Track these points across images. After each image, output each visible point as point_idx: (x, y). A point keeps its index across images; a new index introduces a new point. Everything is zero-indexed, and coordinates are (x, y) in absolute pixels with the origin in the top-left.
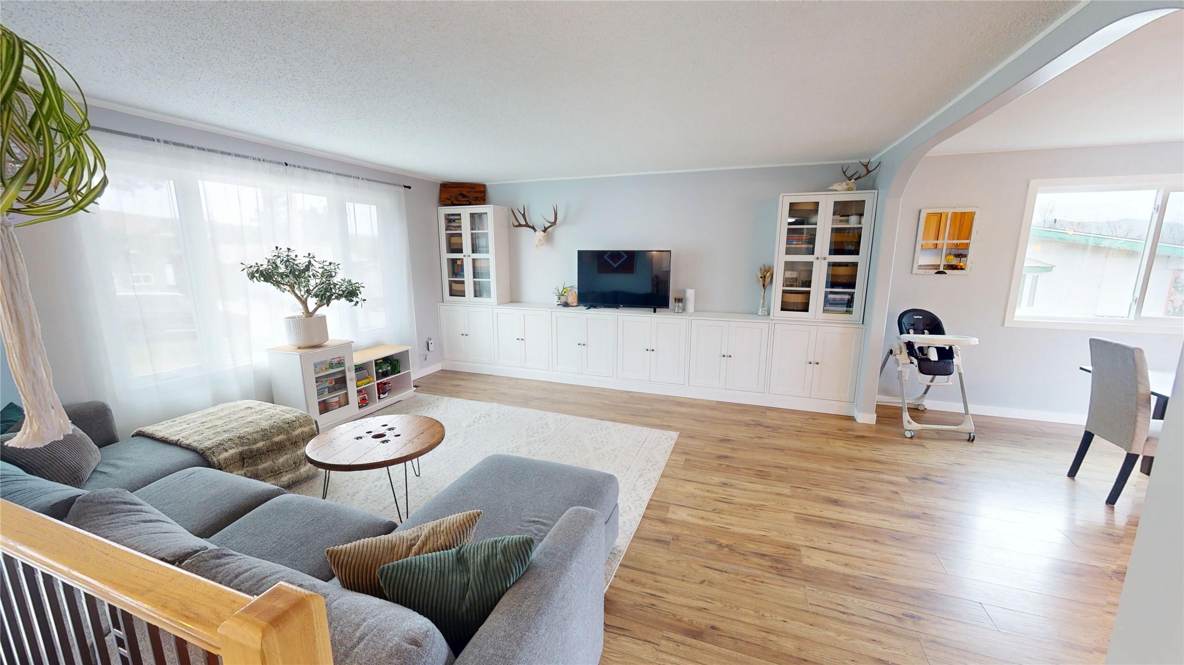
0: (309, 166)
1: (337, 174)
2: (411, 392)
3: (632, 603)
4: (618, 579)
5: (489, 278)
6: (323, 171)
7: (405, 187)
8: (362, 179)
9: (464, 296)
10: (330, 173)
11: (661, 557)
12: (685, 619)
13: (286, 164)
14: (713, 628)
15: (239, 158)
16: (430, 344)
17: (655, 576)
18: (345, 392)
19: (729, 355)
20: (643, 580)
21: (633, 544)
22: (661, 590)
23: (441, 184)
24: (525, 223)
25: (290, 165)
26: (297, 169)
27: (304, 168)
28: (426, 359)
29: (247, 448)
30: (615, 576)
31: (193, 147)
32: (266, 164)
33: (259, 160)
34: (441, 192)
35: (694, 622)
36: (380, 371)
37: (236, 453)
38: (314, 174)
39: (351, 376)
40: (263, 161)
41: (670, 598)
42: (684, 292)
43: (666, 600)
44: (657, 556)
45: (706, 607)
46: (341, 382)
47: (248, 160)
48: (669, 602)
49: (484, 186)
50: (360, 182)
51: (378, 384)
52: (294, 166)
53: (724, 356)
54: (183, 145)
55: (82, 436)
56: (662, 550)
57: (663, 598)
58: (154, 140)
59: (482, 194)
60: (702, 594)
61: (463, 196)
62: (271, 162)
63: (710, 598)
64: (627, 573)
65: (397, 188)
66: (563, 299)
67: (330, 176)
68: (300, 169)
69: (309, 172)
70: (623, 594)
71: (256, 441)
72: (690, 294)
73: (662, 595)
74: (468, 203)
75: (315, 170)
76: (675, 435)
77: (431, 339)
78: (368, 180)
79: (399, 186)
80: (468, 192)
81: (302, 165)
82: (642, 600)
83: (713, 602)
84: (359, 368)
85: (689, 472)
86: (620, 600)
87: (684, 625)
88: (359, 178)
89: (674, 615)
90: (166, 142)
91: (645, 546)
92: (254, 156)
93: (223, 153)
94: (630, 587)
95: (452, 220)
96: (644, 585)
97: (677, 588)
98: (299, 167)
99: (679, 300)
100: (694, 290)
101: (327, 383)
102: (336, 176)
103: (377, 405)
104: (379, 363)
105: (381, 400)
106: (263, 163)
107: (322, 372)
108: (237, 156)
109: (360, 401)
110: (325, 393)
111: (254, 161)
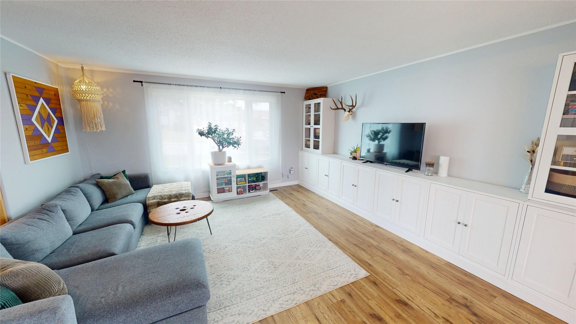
0: (231, 88)
2: (267, 192)
5: (319, 139)
6: (237, 89)
7: (281, 92)
8: (257, 91)
9: (310, 148)
10: (241, 89)
13: (221, 88)
15: (202, 88)
16: (291, 170)
18: (231, 186)
19: (466, 223)
23: (307, 89)
24: (341, 107)
25: (223, 88)
26: (225, 89)
27: (229, 89)
28: (288, 177)
29: (160, 200)
31: (184, 85)
32: (212, 89)
33: (210, 87)
34: (306, 93)
36: (250, 179)
37: (156, 202)
38: (234, 91)
39: (234, 180)
40: (211, 87)
42: (438, 159)
46: (229, 182)
47: (205, 88)
49: (327, 87)
50: (256, 92)
51: (248, 185)
52: (224, 88)
53: (459, 223)
54: (181, 85)
55: (128, 185)
58: (171, 85)
59: (324, 93)
61: (315, 94)
62: (214, 87)
65: (277, 94)
66: (354, 154)
67: (241, 91)
68: (227, 89)
69: (231, 90)
71: (165, 199)
72: (444, 161)
74: (317, 98)
75: (233, 89)
76: (363, 273)
77: (292, 168)
78: (260, 91)
79: (278, 92)
80: (318, 92)
81: (228, 87)
84: (238, 177)
85: (328, 313)
88: (255, 91)
90: (175, 85)
92: (207, 86)
93: (195, 86)
95: (308, 107)
98: (226, 88)
99: (430, 165)
100: (448, 158)
101: (223, 181)
102: (244, 90)
103: (247, 195)
104: (251, 176)
105: (250, 193)
106: (211, 88)
107: (220, 176)
108: (201, 87)
109: (238, 191)
110: (223, 185)
111: (208, 88)
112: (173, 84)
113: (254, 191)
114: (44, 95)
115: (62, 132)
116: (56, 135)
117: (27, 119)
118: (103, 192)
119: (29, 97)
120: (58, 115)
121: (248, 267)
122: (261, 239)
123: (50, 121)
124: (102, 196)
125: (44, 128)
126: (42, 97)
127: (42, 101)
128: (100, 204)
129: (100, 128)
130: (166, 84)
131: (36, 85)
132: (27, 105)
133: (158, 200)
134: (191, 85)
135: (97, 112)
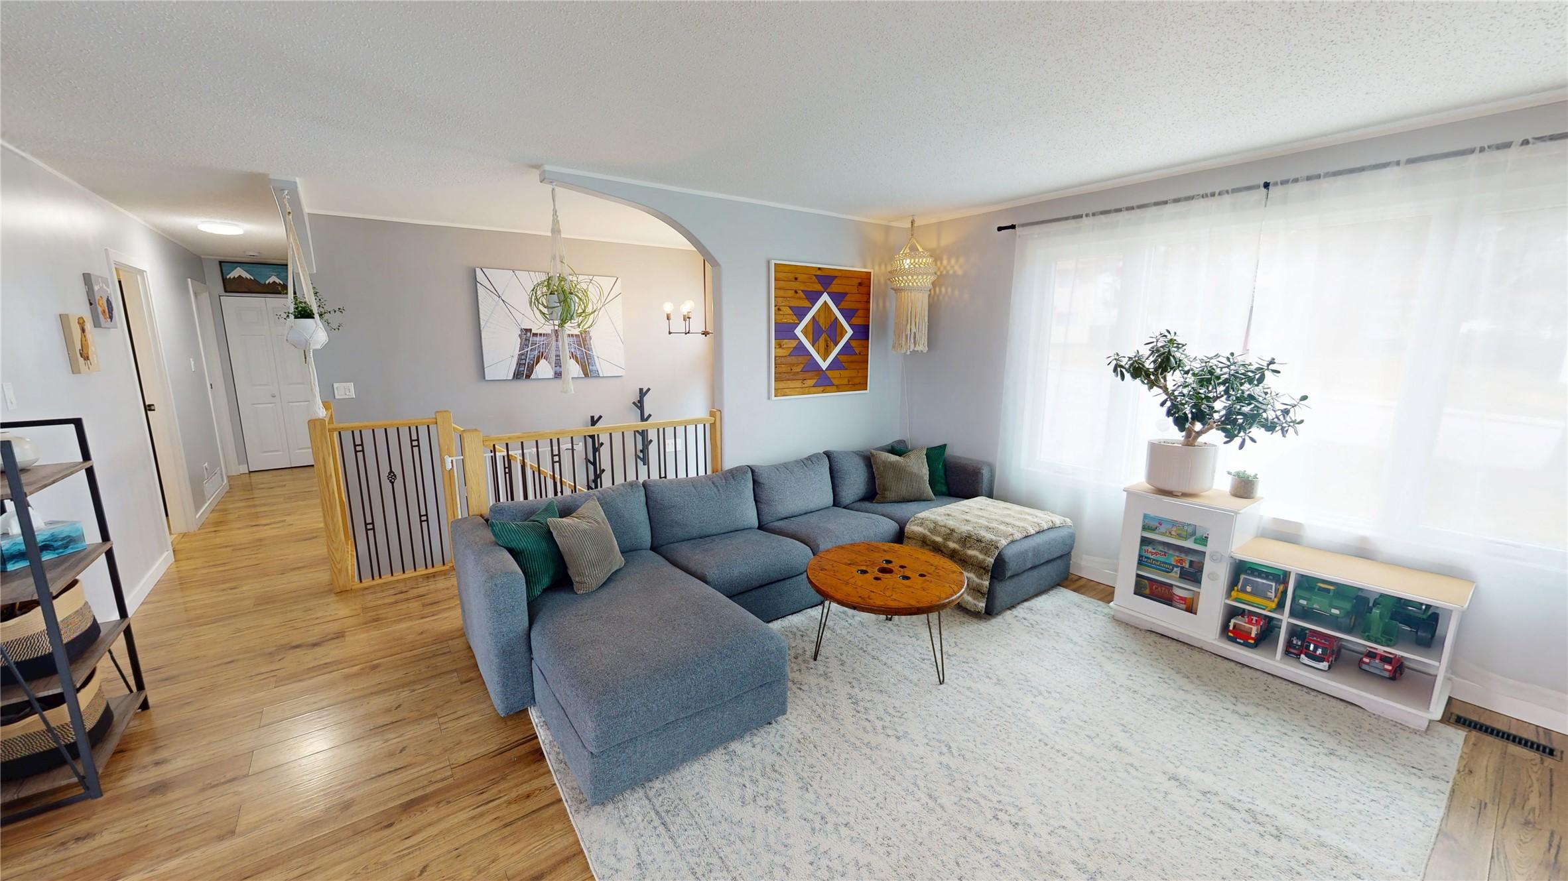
1: (1411, 161)
3: (509, 777)
4: (548, 784)
11: (513, 855)
12: (433, 808)
13: (1267, 186)
14: (391, 825)
17: (503, 823)
18: (1200, 590)
20: (514, 807)
21: (571, 840)
22: (481, 815)
25: (1276, 184)
26: (1290, 185)
27: (1309, 178)
30: (555, 784)
32: (1226, 197)
33: (1213, 195)
35: (419, 813)
39: (1215, 571)
40: (1220, 194)
41: (463, 816)
43: (468, 810)
44: (518, 852)
45: (407, 841)
46: (1190, 570)
47: (1194, 201)
48: (462, 810)
51: (1291, 624)
52: (1285, 182)
54: (1109, 212)
56: (520, 866)
57: (473, 809)
60: (418, 853)
62: (1235, 191)
63: (404, 856)
64: (546, 798)
67: (1390, 175)
68: (1299, 184)
69: (1325, 184)
70: (527, 777)
73: (476, 810)
75: (1341, 173)
82: (499, 788)
83: (397, 855)
86: (526, 770)
87: (431, 802)
88: (1504, 151)
89: (449, 802)
91: (551, 852)
93: (1156, 204)
94: (526, 789)
96: (509, 803)
97: (461, 832)
98: (1297, 180)
101: (1173, 559)
102: (1409, 166)
103: (1274, 661)
104: (1321, 589)
105: (1297, 664)
106: (1220, 197)
107: (1163, 534)
108: (1177, 201)
109: (1231, 628)
110: (1172, 574)
111: (1206, 199)
112: (1087, 215)
113: (1324, 665)
114: (834, 288)
115: (858, 352)
116: (842, 358)
117: (783, 331)
118: (872, 478)
119: (801, 294)
120: (857, 321)
121: (830, 827)
122: (1001, 815)
123: (834, 331)
124: (868, 485)
125: (816, 345)
126: (828, 293)
127: (825, 297)
128: (857, 499)
129: (912, 346)
130: (1067, 218)
131: (819, 273)
132: (790, 307)
133: (926, 532)
134: (1142, 202)
135: (913, 313)
